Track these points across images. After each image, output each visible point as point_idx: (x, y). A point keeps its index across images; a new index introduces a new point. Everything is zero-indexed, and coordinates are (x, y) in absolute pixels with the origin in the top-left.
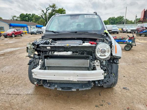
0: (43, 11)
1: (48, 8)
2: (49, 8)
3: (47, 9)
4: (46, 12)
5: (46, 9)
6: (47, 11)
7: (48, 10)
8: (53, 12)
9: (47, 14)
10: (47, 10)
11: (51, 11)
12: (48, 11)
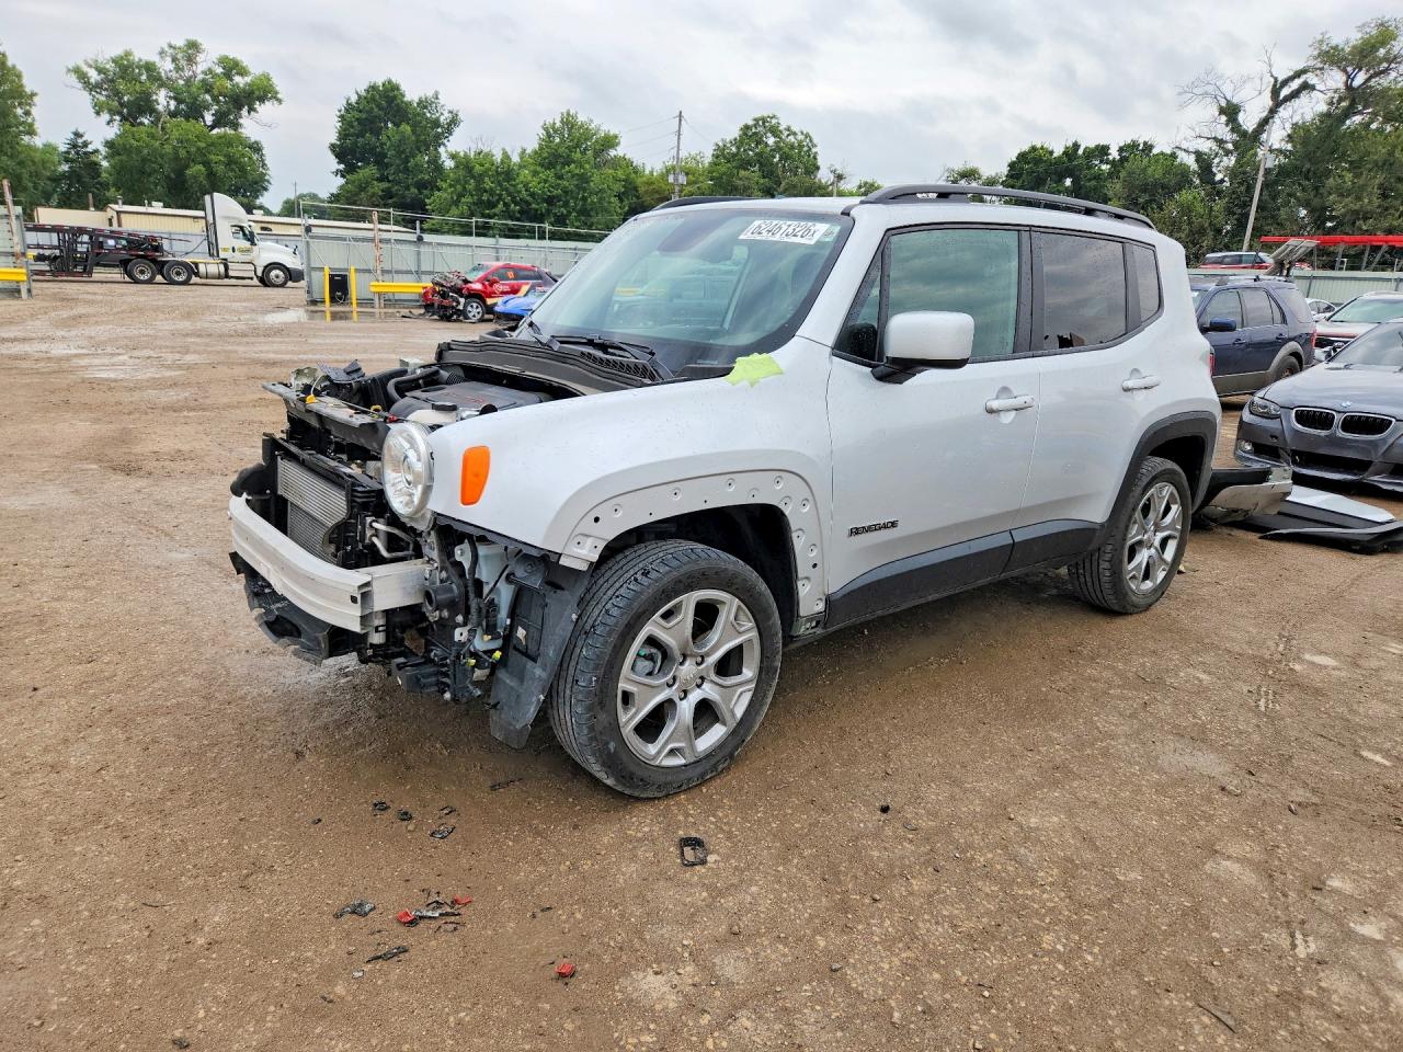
0: (1231, 112)
1: (1298, 74)
2: (1311, 78)
3: (1285, 82)
4: (1264, 123)
5: (1275, 92)
6: (1273, 112)
7: (1295, 95)
8: (1348, 113)
9: (1276, 136)
10: (1285, 92)
11: (1323, 108)
12: (1284, 112)
